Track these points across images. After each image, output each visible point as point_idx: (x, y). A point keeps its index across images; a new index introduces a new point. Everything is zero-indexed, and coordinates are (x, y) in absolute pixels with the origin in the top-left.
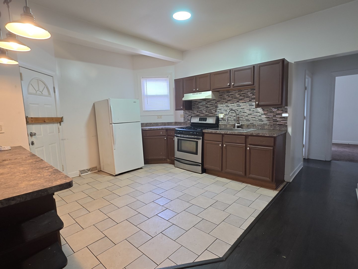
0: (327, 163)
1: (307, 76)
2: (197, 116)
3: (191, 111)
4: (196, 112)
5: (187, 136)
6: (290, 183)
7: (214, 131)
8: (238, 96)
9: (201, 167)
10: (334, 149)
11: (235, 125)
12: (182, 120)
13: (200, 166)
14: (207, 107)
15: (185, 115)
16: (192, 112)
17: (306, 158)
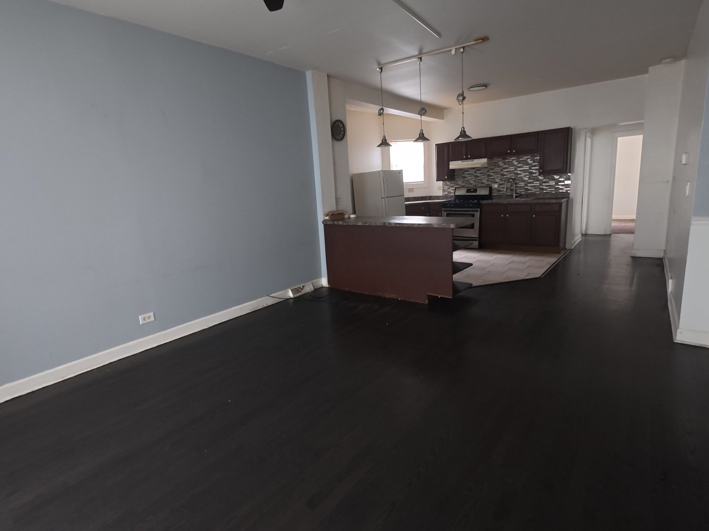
0: (607, 236)
1: (587, 138)
2: (463, 187)
3: (453, 182)
4: (460, 183)
5: (460, 209)
6: (572, 250)
7: (490, 201)
8: (516, 163)
9: (478, 242)
10: (614, 224)
11: (513, 195)
12: (440, 193)
13: (477, 240)
14: (477, 176)
15: (445, 187)
16: (455, 182)
17: (584, 233)
